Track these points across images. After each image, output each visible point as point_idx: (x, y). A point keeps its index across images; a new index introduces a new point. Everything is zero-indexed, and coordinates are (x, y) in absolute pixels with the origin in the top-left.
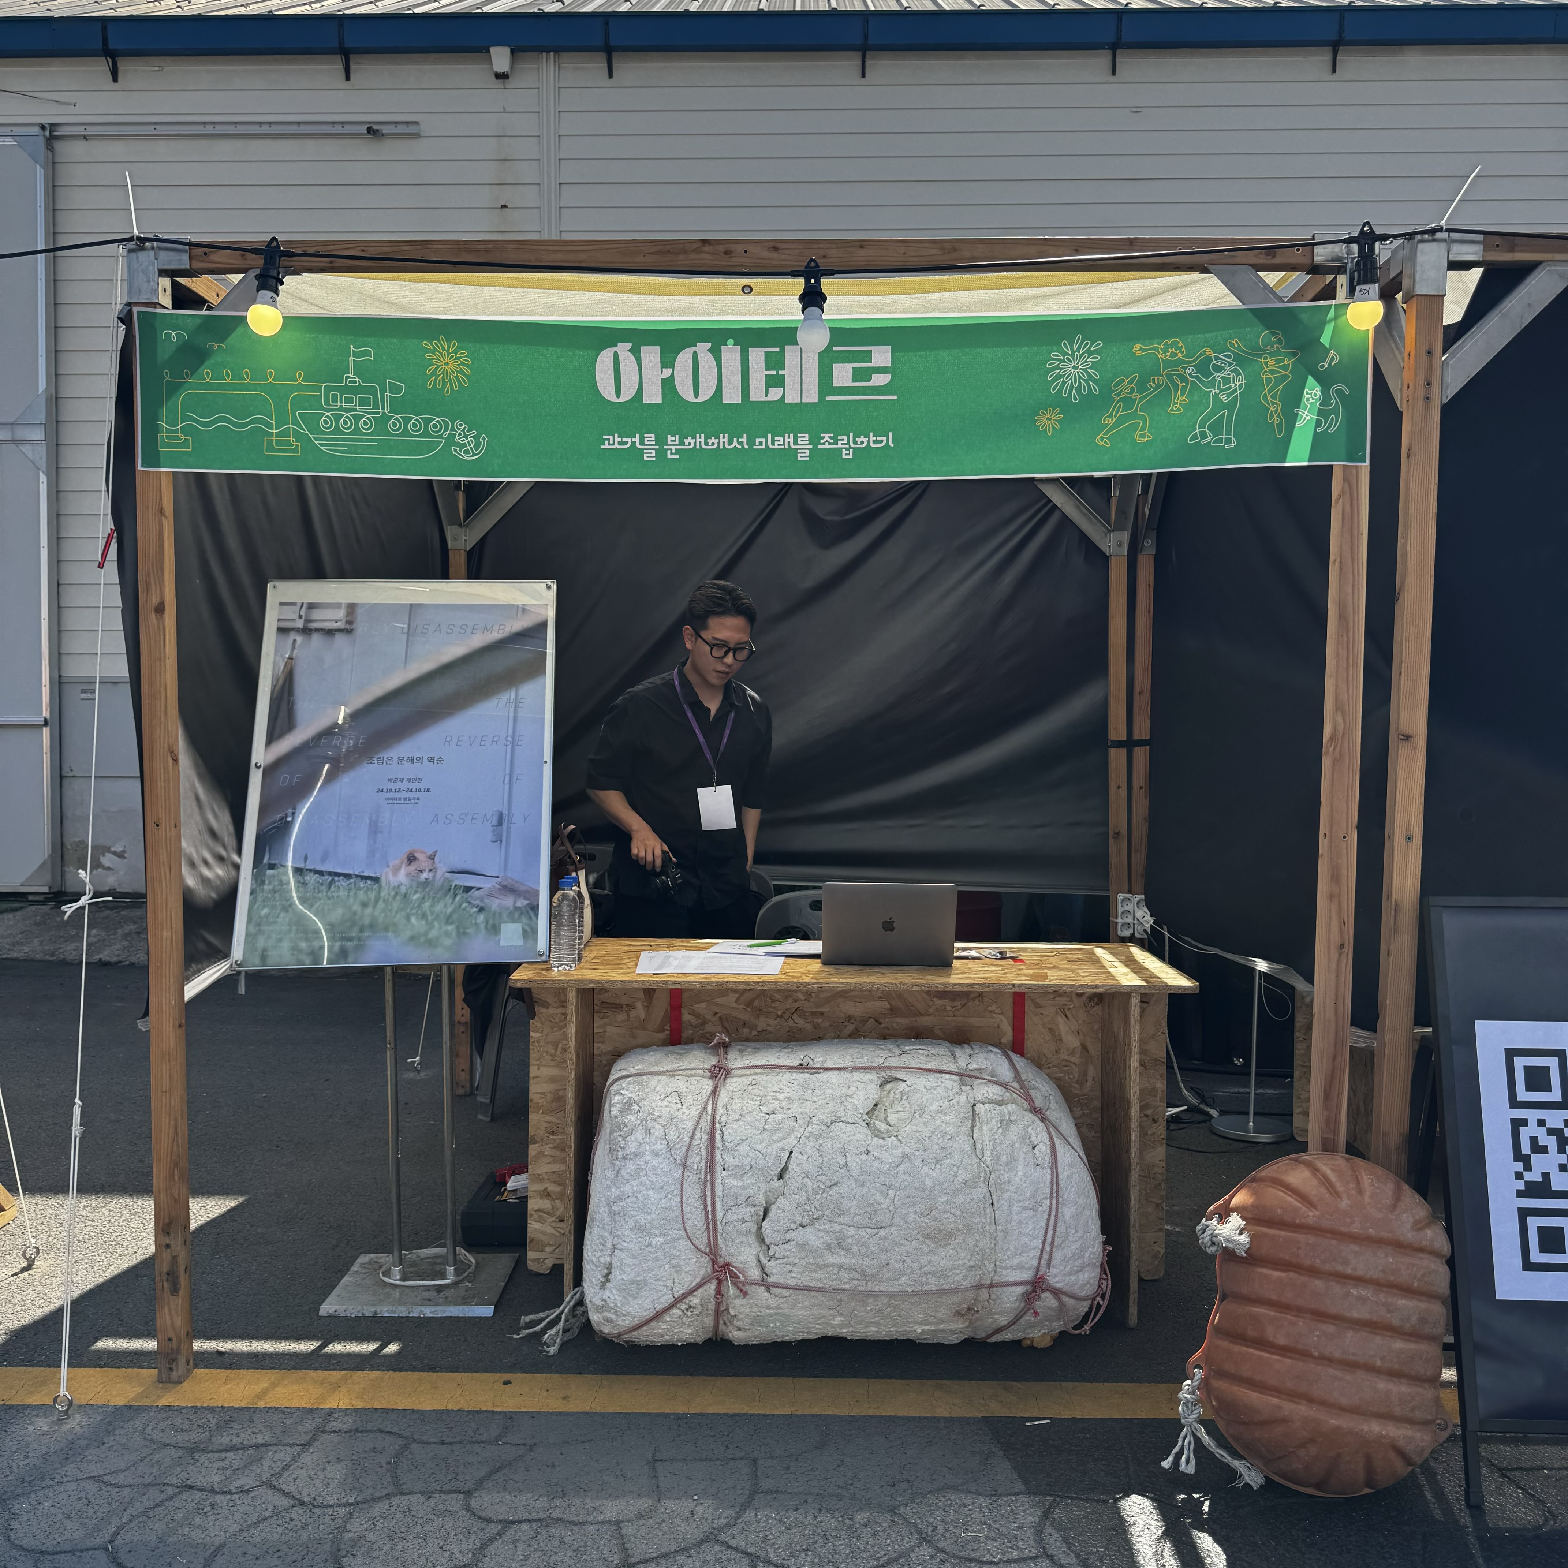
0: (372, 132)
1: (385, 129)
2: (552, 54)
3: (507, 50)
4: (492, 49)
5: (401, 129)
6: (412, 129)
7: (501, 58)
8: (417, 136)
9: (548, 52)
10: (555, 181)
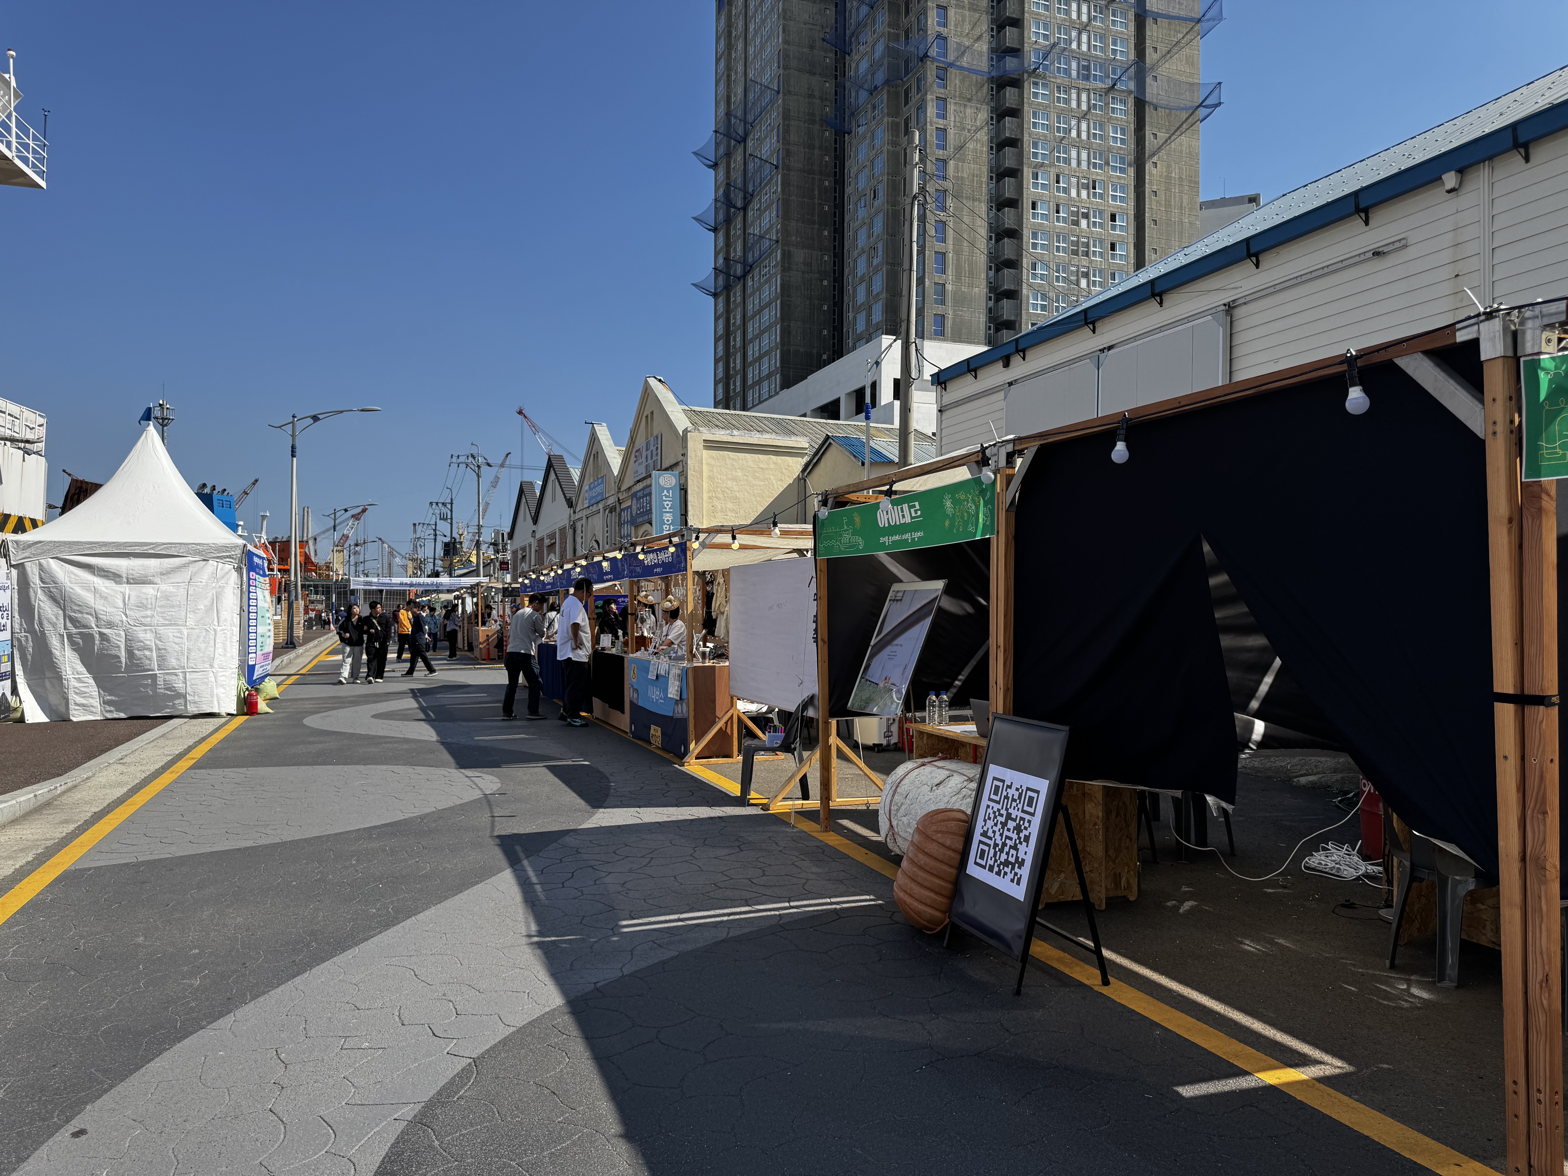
0: (1377, 254)
1: (1385, 249)
2: (1487, 162)
3: (1452, 174)
4: (1443, 177)
5: (1397, 245)
6: (1403, 242)
7: (1450, 179)
8: (1405, 246)
9: (1484, 161)
10: (1489, 248)
